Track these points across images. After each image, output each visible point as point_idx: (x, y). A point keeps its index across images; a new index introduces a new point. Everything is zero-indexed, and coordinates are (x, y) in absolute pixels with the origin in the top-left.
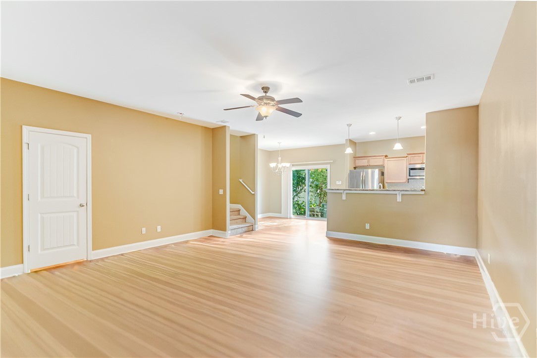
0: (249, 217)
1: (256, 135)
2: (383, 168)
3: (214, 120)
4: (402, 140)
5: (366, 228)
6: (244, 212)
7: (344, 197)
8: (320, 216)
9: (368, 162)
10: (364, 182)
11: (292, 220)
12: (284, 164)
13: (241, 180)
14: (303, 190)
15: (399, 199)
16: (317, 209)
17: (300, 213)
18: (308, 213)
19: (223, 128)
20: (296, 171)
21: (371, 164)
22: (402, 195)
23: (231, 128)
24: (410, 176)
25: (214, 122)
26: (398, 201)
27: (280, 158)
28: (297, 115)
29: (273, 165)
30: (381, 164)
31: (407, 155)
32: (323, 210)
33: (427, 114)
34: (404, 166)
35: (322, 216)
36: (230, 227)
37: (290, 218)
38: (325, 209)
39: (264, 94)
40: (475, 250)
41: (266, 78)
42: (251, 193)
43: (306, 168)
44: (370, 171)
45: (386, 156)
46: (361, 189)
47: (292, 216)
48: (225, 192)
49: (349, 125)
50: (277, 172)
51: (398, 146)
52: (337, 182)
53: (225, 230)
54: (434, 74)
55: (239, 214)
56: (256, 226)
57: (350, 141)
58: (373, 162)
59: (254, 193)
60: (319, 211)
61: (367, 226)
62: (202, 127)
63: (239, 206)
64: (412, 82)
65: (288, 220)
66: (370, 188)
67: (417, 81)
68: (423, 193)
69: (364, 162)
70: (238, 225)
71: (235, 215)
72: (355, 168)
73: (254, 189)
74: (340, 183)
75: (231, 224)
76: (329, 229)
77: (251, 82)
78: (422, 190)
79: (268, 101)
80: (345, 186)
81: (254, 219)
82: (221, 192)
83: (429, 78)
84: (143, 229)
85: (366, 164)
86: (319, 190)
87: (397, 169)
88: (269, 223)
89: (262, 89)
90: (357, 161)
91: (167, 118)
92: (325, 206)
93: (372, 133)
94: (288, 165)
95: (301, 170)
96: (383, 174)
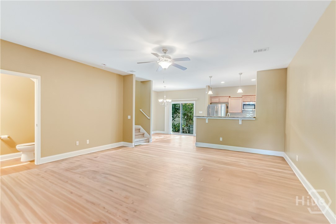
0: (146, 134)
1: (151, 81)
2: (227, 104)
3: (125, 70)
4: (244, 87)
5: (220, 140)
6: (142, 130)
7: (207, 121)
8: (187, 133)
9: (219, 100)
10: (217, 112)
11: (172, 135)
12: (168, 100)
13: (141, 110)
14: (177, 116)
15: (240, 123)
16: (186, 128)
17: (175, 131)
18: (181, 130)
19: (131, 76)
20: (174, 104)
21: (221, 101)
22: (242, 120)
23: (136, 76)
24: (243, 109)
25: (126, 71)
26: (240, 124)
27: (165, 96)
28: (184, 69)
29: (160, 100)
30: (227, 101)
31: (241, 96)
32: (189, 129)
33: (258, 72)
34: (240, 102)
35: (189, 133)
36: (135, 140)
37: (170, 134)
38: (191, 129)
39: (164, 54)
40: (283, 153)
41: (167, 43)
42: (147, 118)
43: (180, 103)
44: (220, 105)
45: (230, 97)
46: (215, 116)
47: (172, 133)
48: (132, 117)
49: (211, 77)
50: (163, 105)
51: (240, 91)
52: (199, 111)
53: (132, 142)
54: (269, 48)
55: (140, 132)
56: (151, 139)
57: (209, 87)
58: (222, 100)
59: (149, 118)
60: (186, 129)
61: (221, 139)
62: (117, 74)
63: (140, 127)
64: (255, 51)
65: (169, 135)
66: (220, 116)
67: (258, 52)
68: (254, 119)
69: (216, 100)
70: (140, 139)
71: (137, 133)
72: (211, 103)
73: (149, 116)
74: (202, 112)
75: (135, 138)
76: (198, 141)
77: (156, 46)
78: (254, 118)
79: (167, 59)
80: (205, 114)
81: (150, 135)
82: (129, 117)
83: (265, 50)
84: (77, 142)
85: (218, 101)
86: (186, 117)
87: (236, 105)
88: (157, 137)
89: (163, 51)
90: (212, 99)
91: (94, 67)
92: (191, 127)
93: (223, 82)
94: (170, 101)
95: (177, 104)
96: (227, 107)
